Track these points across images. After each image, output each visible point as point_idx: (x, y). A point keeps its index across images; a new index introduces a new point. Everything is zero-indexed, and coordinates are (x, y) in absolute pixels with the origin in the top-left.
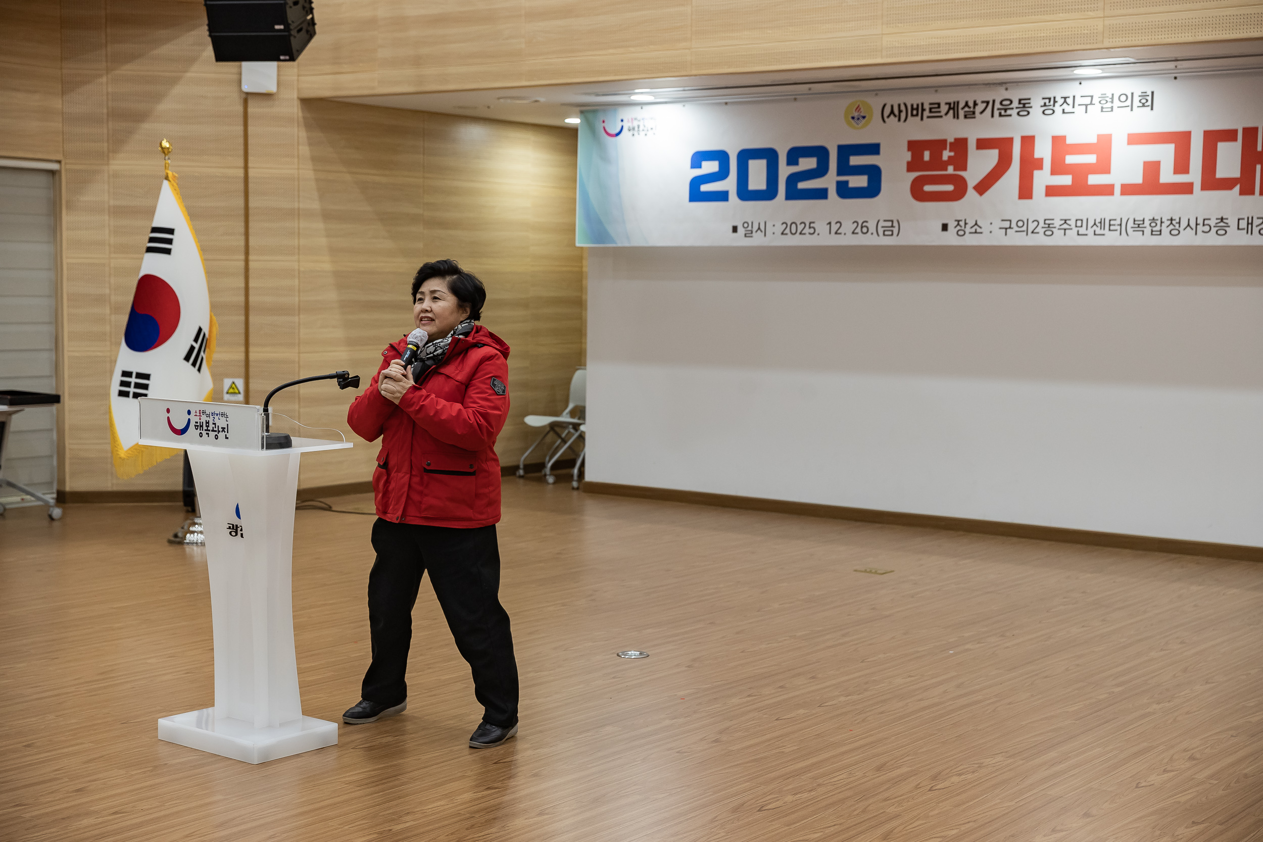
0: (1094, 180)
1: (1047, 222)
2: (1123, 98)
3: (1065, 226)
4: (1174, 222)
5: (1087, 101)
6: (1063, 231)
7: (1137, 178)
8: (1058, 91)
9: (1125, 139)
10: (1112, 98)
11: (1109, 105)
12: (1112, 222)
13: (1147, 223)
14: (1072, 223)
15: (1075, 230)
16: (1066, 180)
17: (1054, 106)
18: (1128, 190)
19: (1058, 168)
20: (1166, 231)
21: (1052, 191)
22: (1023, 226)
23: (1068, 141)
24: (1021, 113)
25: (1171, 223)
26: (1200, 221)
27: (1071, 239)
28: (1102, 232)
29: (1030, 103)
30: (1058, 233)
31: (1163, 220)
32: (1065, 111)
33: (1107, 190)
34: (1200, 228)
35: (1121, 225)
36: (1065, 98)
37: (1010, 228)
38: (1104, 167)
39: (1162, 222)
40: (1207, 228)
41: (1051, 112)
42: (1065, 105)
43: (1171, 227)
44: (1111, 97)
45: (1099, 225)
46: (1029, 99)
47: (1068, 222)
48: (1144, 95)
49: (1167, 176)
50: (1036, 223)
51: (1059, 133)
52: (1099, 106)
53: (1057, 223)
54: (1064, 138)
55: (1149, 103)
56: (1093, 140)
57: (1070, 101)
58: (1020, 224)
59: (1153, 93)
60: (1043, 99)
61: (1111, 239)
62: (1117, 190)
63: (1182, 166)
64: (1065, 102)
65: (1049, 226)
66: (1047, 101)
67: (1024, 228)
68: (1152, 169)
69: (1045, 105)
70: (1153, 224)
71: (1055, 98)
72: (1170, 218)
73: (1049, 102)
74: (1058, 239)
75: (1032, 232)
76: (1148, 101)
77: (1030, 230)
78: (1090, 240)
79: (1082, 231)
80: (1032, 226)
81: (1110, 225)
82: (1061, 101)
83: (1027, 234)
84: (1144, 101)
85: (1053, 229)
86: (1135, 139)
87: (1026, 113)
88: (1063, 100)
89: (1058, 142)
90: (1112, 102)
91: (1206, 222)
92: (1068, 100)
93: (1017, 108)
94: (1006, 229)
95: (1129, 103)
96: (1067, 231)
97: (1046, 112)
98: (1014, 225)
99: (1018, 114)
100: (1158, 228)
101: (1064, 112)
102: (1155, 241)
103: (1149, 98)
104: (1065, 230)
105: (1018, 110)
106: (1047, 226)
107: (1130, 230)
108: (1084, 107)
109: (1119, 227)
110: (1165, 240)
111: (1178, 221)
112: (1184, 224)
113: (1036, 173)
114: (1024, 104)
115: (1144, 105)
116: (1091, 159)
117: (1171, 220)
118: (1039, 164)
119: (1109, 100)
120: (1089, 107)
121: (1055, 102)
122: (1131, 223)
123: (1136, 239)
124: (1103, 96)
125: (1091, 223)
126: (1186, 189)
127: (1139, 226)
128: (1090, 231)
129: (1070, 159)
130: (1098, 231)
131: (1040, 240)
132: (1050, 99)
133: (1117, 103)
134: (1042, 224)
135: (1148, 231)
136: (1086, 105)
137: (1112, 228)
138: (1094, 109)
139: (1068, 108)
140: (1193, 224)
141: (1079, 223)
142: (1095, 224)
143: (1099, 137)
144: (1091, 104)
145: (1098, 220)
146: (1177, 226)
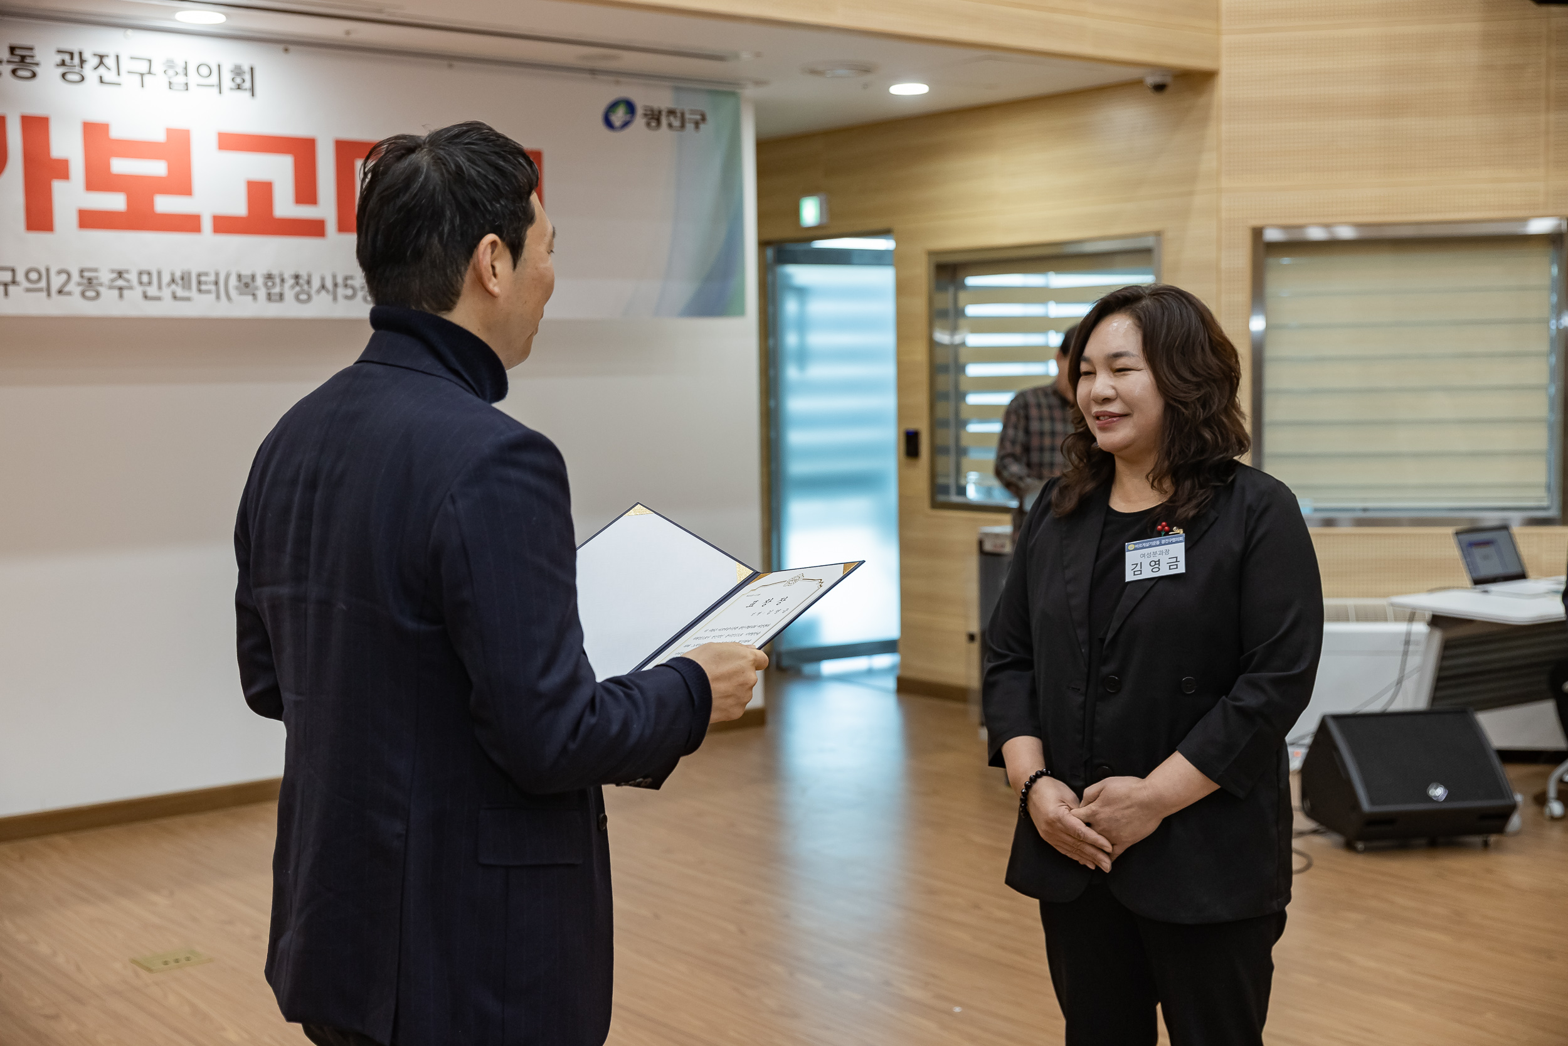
0: (164, 204)
1: (86, 274)
2: (204, 71)
3: (120, 283)
4: (301, 281)
5: (143, 67)
6: (116, 292)
7: (239, 207)
8: (89, 42)
9: (214, 141)
10: (186, 68)
11: (180, 79)
12: (203, 279)
13: (260, 281)
14: (133, 277)
15: (139, 290)
16: (116, 202)
17: (82, 67)
18: (224, 225)
19: (98, 179)
20: (289, 294)
21: (89, 220)
22: (39, 280)
23: (115, 133)
24: (21, 73)
25: (297, 283)
26: (340, 280)
27: (133, 306)
28: (186, 294)
29: (32, 57)
30: (109, 295)
31: (286, 276)
32: (104, 79)
33: (189, 224)
34: (341, 291)
35: (216, 283)
36: (101, 57)
37: (14, 282)
38: (181, 184)
39: (283, 280)
40: (349, 292)
41: (77, 78)
42: (102, 70)
43: (298, 289)
44: (184, 65)
45: (180, 282)
46: (31, 49)
47: (126, 276)
48: (238, 71)
49: (285, 206)
50: (64, 277)
51: (96, 116)
52: (164, 81)
53: (105, 276)
54: (103, 128)
55: (247, 85)
56: (158, 135)
57: (110, 62)
58: (34, 276)
59: (252, 69)
60: (59, 52)
61: (202, 306)
62: (207, 224)
63: (306, 192)
64: (101, 63)
65: (89, 283)
66: (67, 58)
67: (43, 284)
68: (260, 193)
69: (63, 63)
70: (270, 284)
71: (81, 54)
72: (293, 273)
73: (72, 58)
74: (109, 305)
75: (60, 292)
76: (245, 80)
77: (54, 287)
78: (167, 308)
79: (152, 291)
80: (57, 281)
81: (199, 283)
82: (93, 61)
83: (49, 294)
84: (238, 80)
85: (101, 289)
86: (230, 142)
87: (27, 74)
88: (96, 61)
89: (94, 132)
90: (186, 75)
91: (349, 282)
92: (106, 61)
93: (9, 62)
94: (6, 285)
95: (214, 79)
96: (126, 293)
97: (70, 77)
98: (20, 277)
99: (14, 72)
100: (277, 290)
101: (101, 81)
102: (274, 310)
103: (247, 77)
104: (121, 289)
105: (11, 67)
106: (85, 281)
107: (233, 293)
108: (138, 78)
109: (213, 287)
110: (290, 309)
111: (306, 278)
112: (316, 284)
113: (57, 186)
114: (23, 58)
115: (239, 87)
116: (157, 168)
117: (297, 277)
118: (61, 170)
119: (180, 70)
120: (147, 78)
121: (82, 61)
122: (233, 281)
123: (244, 308)
124: (170, 64)
125: (166, 279)
126: (315, 228)
127: (246, 285)
128: (166, 293)
129: (120, 166)
130: (180, 292)
131: (75, 305)
132: (72, 54)
133: (193, 78)
134: (76, 277)
135: (262, 293)
136: (142, 75)
137: (203, 287)
138: (156, 83)
139: (109, 76)
140: (329, 284)
141: (145, 278)
142: (173, 281)
143: (170, 132)
144: (150, 73)
145: (178, 275)
146: (306, 287)
